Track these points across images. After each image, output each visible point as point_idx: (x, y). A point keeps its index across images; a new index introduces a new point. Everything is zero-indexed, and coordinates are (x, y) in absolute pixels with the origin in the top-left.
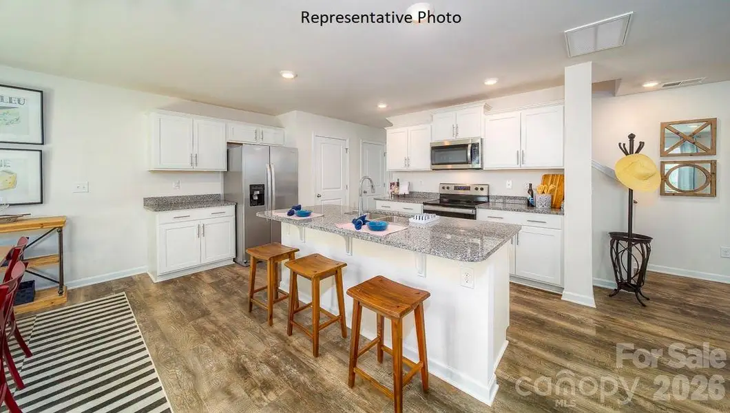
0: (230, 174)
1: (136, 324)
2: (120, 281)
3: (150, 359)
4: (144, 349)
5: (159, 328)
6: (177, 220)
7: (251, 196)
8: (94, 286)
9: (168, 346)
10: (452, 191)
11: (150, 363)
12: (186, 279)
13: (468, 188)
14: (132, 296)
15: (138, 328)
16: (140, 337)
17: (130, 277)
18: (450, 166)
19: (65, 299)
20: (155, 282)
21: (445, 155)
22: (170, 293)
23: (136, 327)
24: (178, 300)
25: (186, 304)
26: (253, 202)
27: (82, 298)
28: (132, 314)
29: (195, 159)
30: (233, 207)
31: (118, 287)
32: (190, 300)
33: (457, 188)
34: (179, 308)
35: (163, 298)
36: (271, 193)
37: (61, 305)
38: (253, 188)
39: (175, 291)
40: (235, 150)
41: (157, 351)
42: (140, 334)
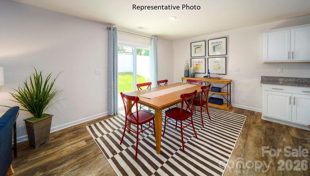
1: (240, 131)
2: (249, 111)
3: (233, 148)
4: (234, 143)
5: (247, 139)
6: (273, 90)
8: (240, 109)
9: (243, 150)
11: (231, 150)
12: (279, 126)
14: (248, 119)
15: (239, 133)
16: (237, 137)
17: (254, 112)
19: (228, 109)
20: (262, 119)
22: (264, 127)
23: (239, 132)
24: (265, 133)
25: (268, 138)
27: (233, 111)
28: (242, 127)
31: (246, 113)
32: (271, 137)
34: (262, 137)
35: (259, 128)
37: (227, 111)
39: (268, 128)
41: (238, 148)
42: (238, 136)
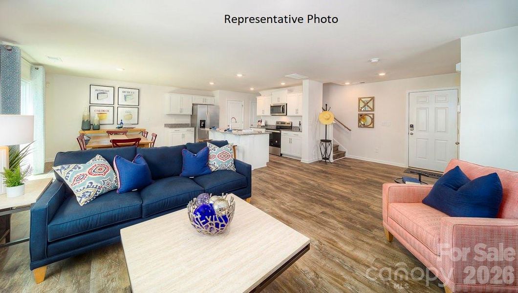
0: (193, 116)
6: (176, 132)
7: (201, 124)
10: (280, 125)
13: (284, 123)
18: (277, 114)
21: (277, 109)
26: (201, 127)
29: (181, 110)
30: (194, 128)
33: (282, 123)
36: (208, 123)
38: (201, 121)
40: (195, 107)
